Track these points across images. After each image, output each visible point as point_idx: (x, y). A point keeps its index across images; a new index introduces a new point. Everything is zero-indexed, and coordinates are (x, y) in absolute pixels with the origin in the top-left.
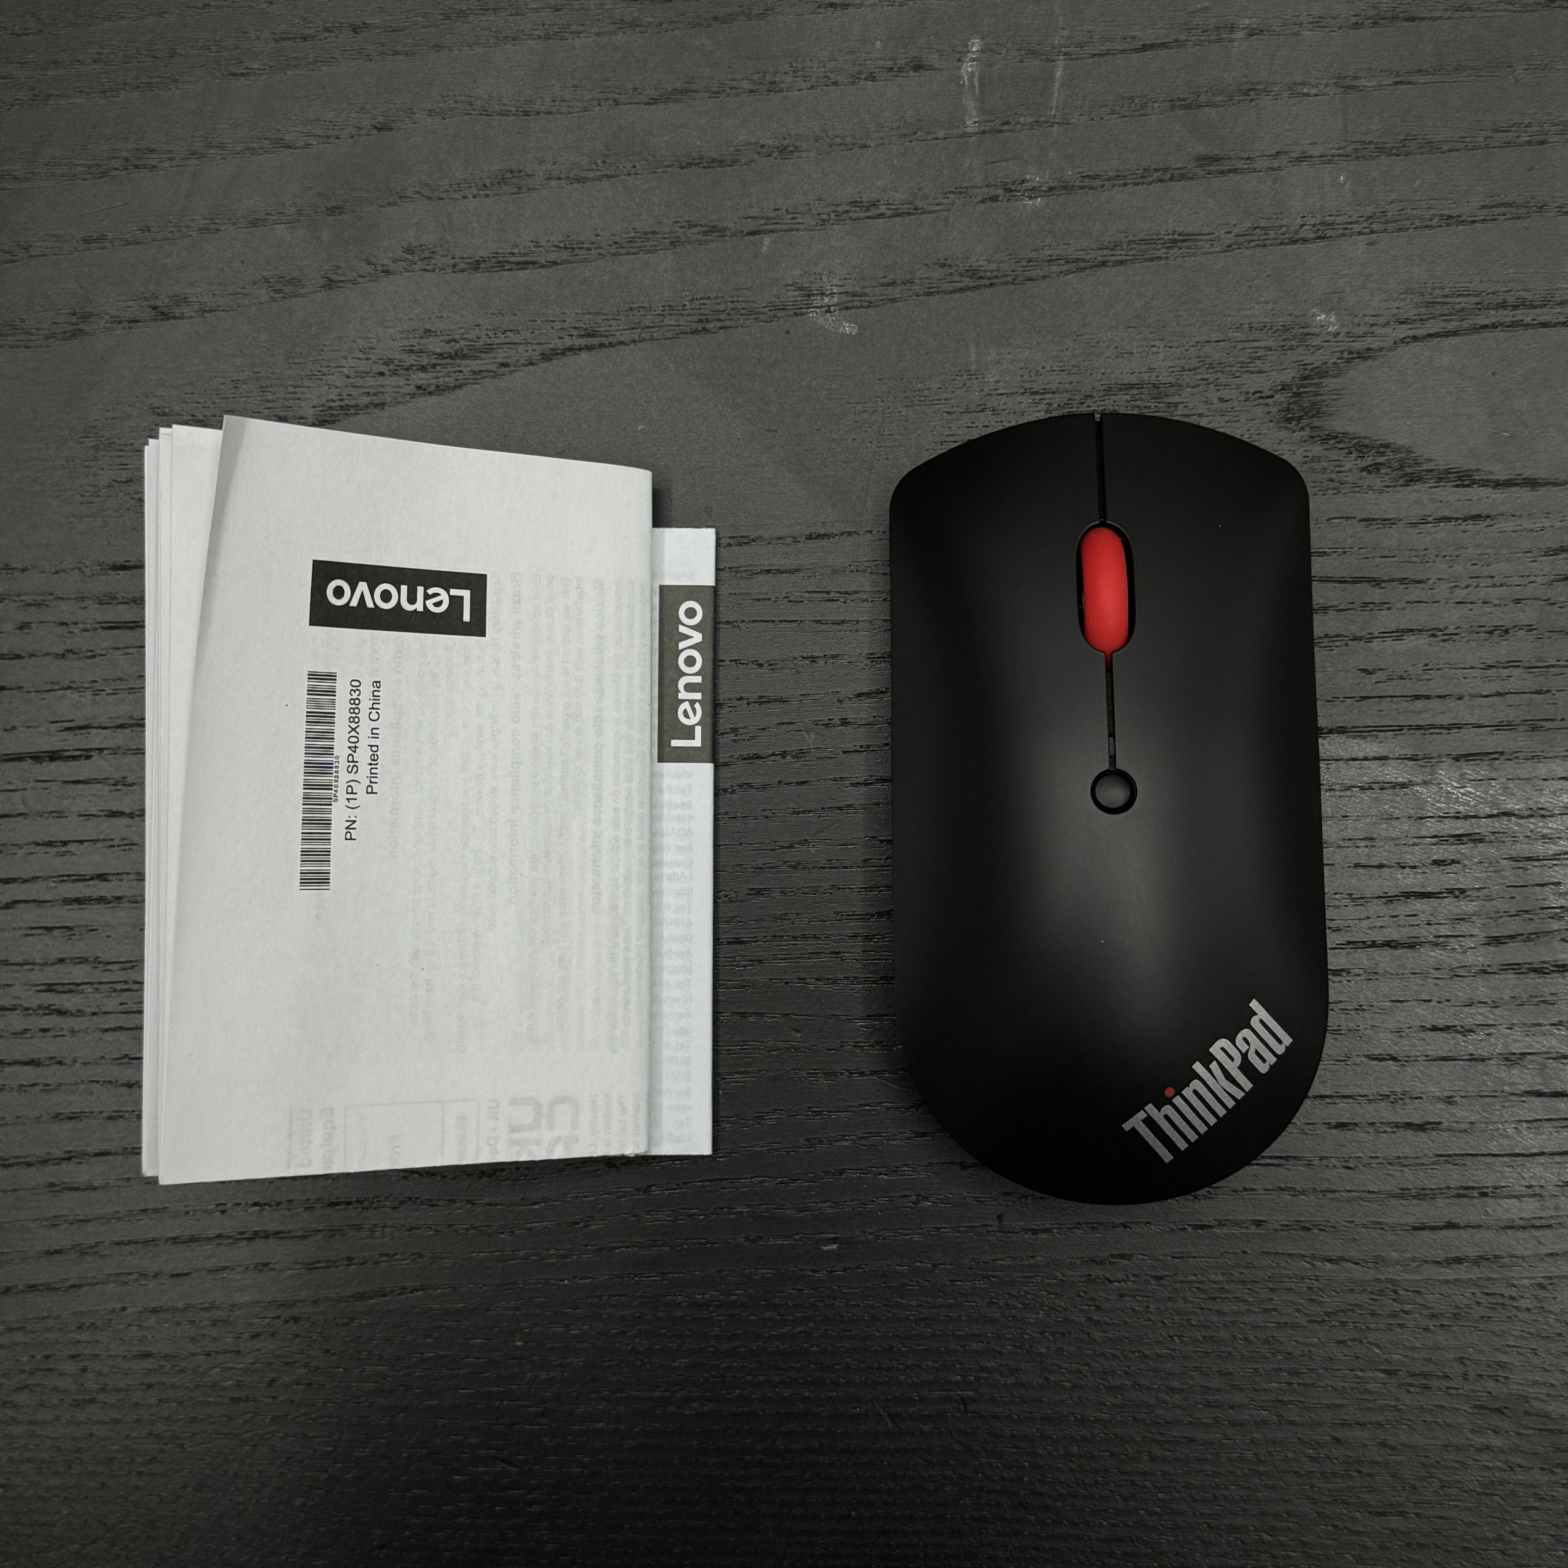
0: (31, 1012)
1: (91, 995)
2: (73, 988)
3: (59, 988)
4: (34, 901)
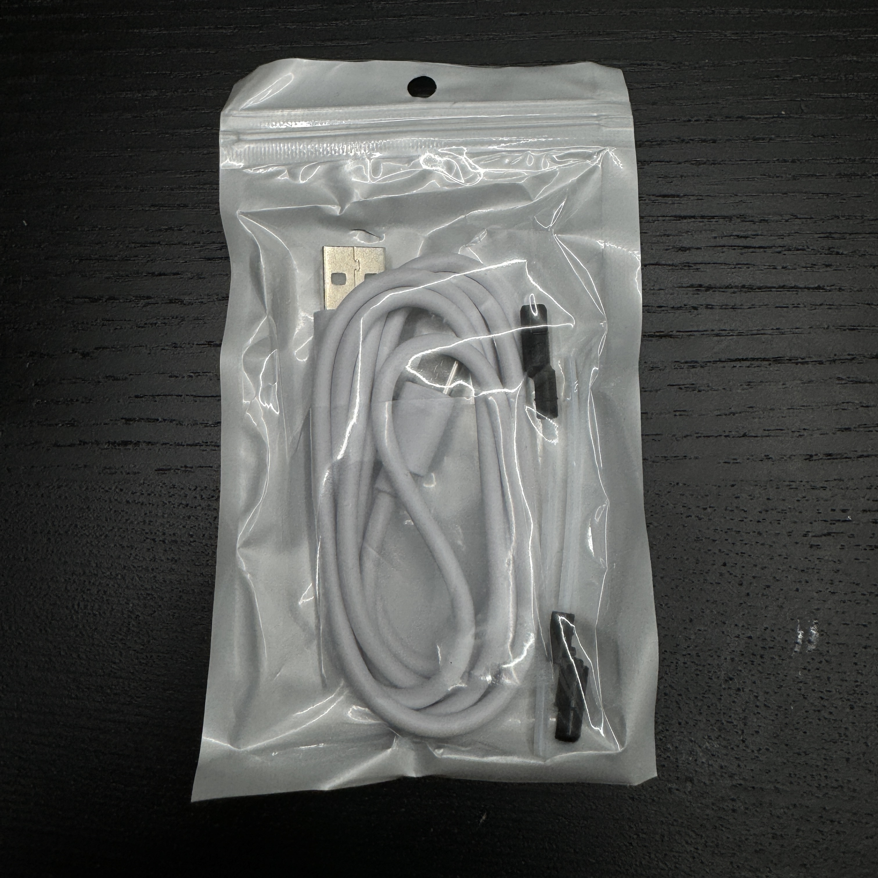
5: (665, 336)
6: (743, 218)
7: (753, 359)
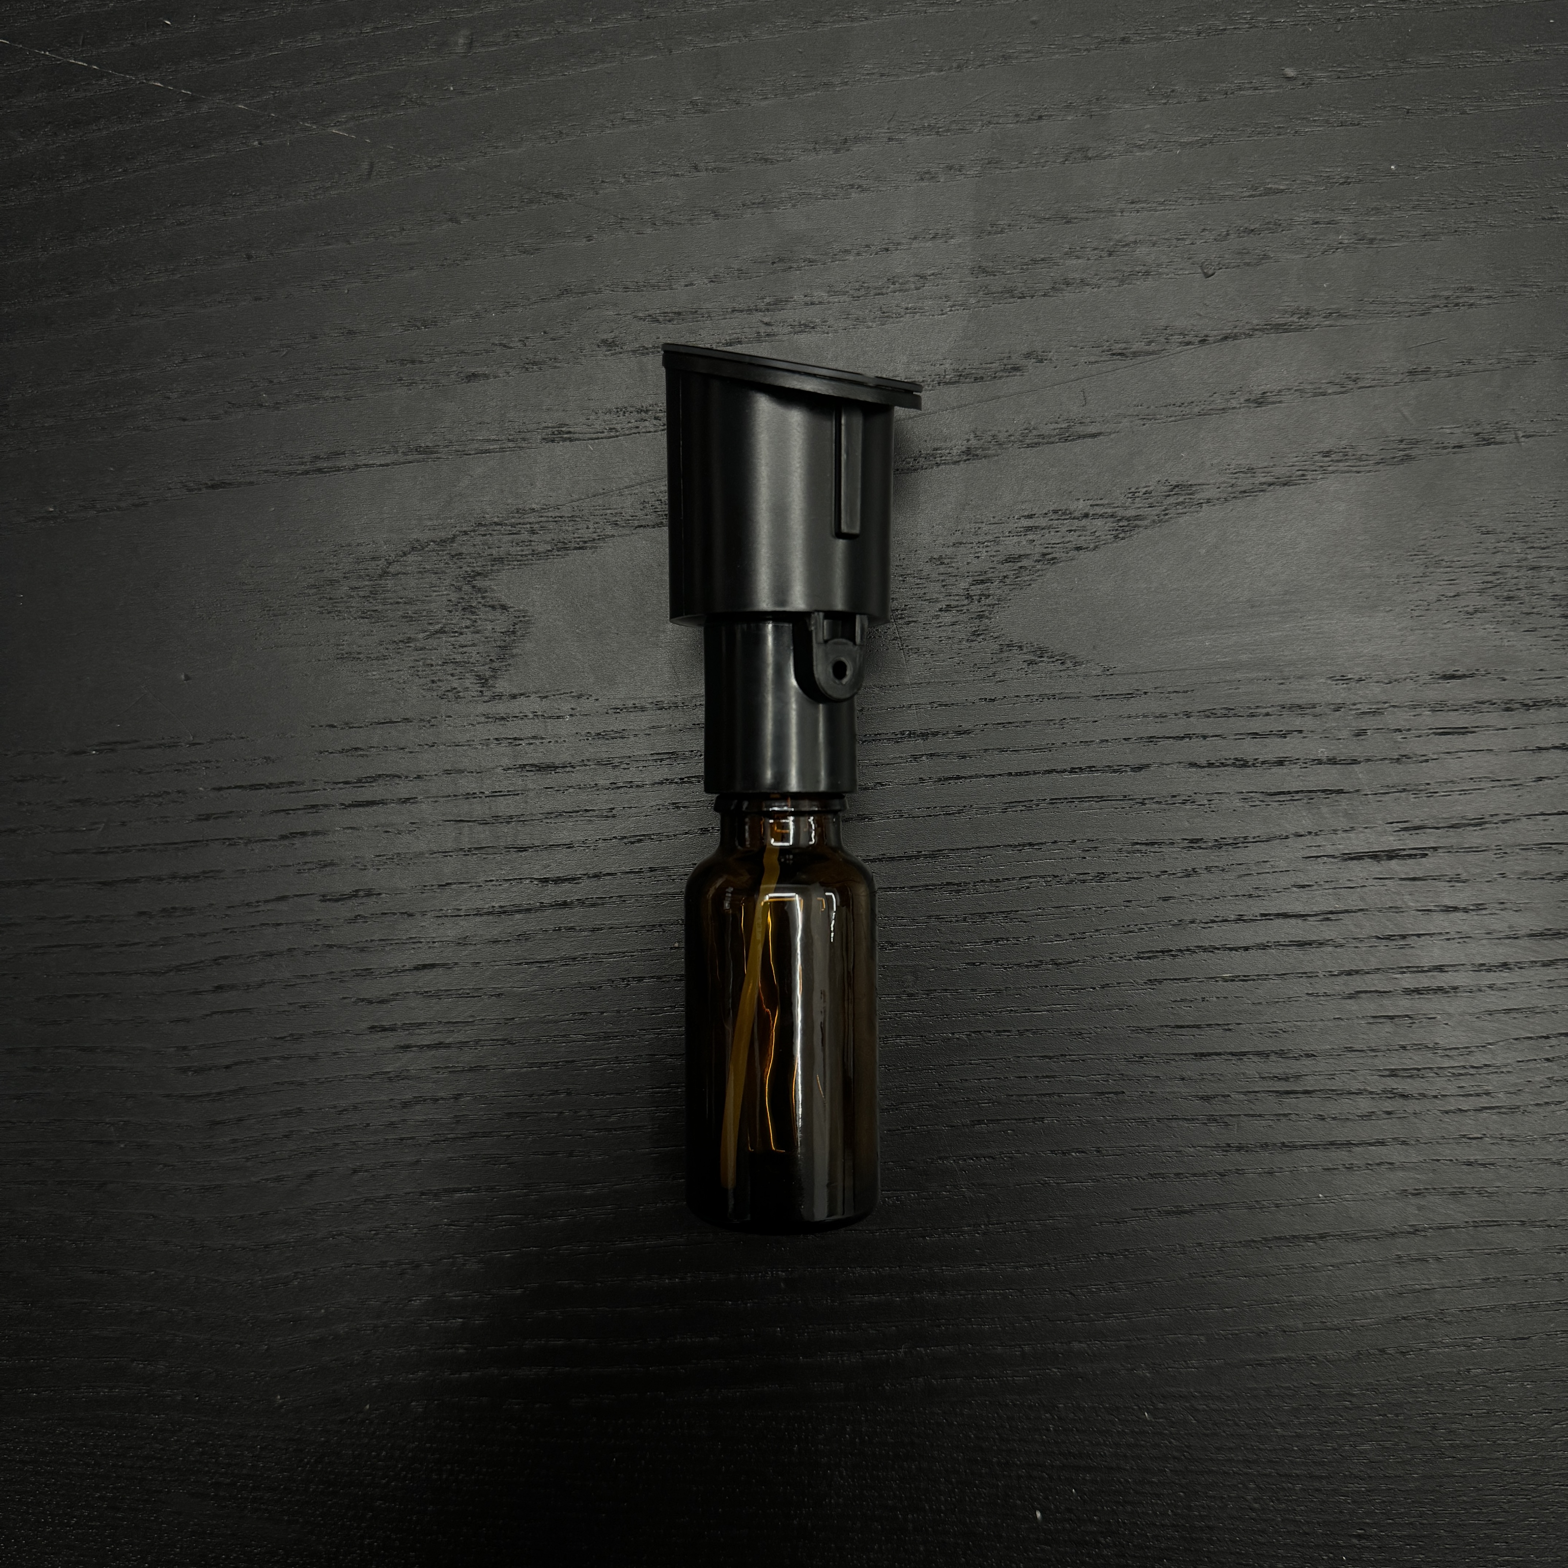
0: (1375, 1096)
1: (1430, 1079)
2: (1414, 1073)
3: (1401, 1073)
4: (1376, 991)
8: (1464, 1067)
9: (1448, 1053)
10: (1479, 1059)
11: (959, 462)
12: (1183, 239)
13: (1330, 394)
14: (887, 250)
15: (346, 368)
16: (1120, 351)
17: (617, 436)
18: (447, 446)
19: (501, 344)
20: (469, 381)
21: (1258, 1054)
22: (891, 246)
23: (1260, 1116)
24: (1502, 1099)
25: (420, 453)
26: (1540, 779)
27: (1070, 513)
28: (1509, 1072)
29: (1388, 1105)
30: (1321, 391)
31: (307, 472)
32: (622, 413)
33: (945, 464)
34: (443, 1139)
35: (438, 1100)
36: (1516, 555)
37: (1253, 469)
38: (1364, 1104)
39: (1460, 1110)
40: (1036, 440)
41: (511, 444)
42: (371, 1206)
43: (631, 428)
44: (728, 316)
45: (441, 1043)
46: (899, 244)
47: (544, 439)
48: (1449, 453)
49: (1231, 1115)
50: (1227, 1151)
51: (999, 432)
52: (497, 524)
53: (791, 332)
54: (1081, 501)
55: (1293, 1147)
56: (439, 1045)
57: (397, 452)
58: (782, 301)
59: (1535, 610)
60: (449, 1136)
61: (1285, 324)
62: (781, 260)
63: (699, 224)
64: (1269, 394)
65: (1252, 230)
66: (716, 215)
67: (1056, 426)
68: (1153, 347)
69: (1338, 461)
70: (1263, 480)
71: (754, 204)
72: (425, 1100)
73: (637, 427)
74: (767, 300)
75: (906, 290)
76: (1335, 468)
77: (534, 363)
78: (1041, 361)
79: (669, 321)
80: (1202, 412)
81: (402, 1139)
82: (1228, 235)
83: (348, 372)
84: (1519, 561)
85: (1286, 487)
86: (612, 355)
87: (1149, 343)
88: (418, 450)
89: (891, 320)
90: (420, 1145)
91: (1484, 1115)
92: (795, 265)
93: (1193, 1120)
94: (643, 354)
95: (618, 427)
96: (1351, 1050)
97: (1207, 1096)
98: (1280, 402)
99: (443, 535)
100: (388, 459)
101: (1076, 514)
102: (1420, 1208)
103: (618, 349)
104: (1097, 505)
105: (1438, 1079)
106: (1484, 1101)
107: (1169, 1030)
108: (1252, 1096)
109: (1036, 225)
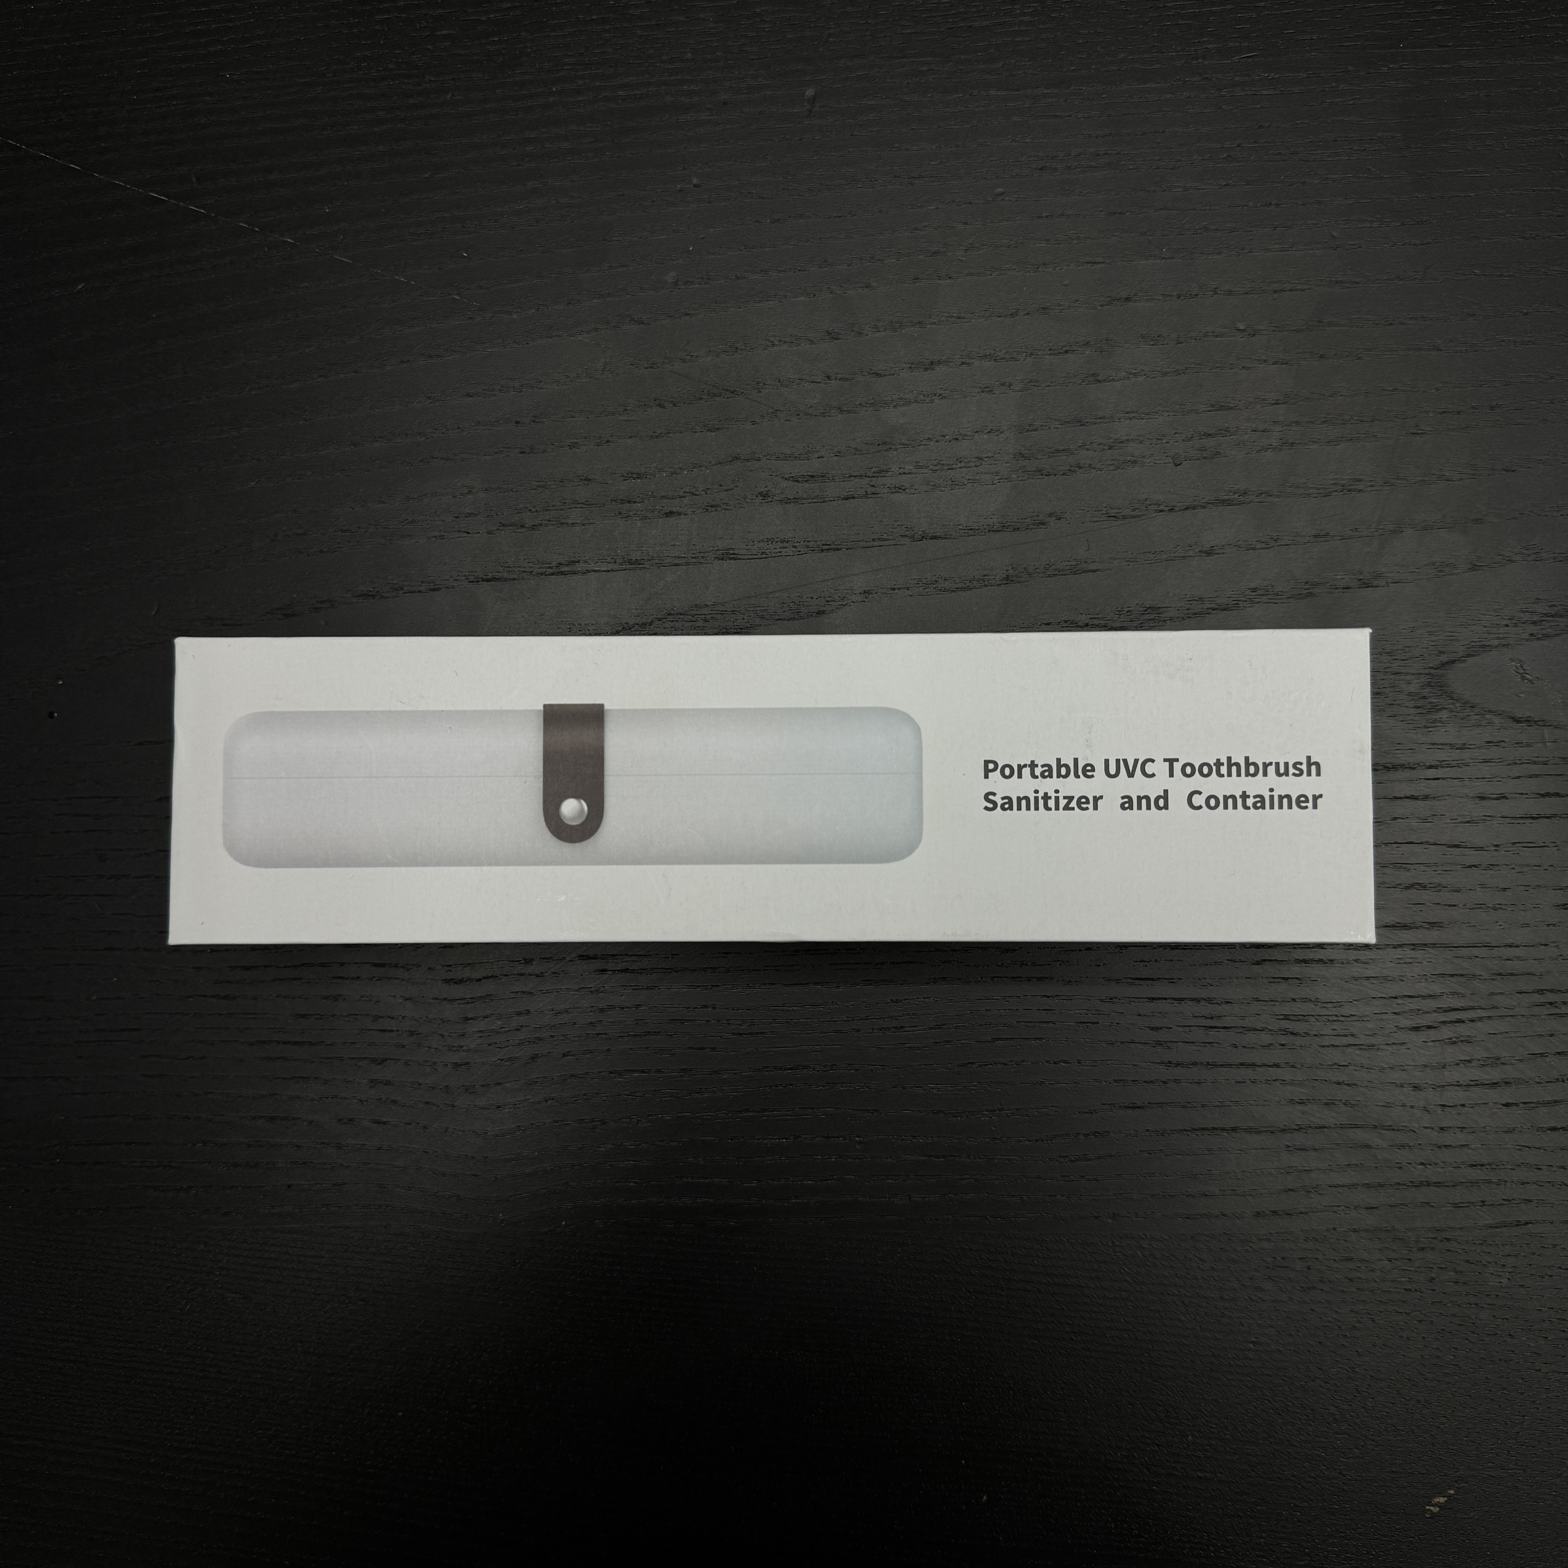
0: (1273, 1033)
1: (1312, 1023)
2: (1302, 1018)
3: (1292, 1018)
5: (1139, 1107)
6: (1209, 1000)
7: (1214, 1128)
8: (1336, 1016)
9: (1325, 1005)
10: (1346, 1010)
11: (1001, 584)
12: (1161, 439)
13: (1258, 549)
14: (957, 439)
15: (583, 503)
16: (1114, 515)
17: (767, 558)
18: (650, 560)
19: (690, 493)
20: (667, 517)
21: (1192, 1000)
22: (960, 438)
23: (1192, 1043)
24: (1362, 1040)
25: (631, 564)
26: (1395, 819)
27: (1076, 623)
28: (1368, 1020)
29: (1283, 1040)
30: (1252, 546)
31: (553, 574)
32: (770, 542)
33: (991, 586)
34: (626, 1035)
35: (623, 1008)
36: (1384, 664)
37: (1202, 598)
38: (1266, 1038)
39: (1333, 1045)
40: (1054, 573)
41: (694, 560)
42: (575, 1081)
43: (776, 553)
44: (846, 480)
45: (628, 969)
46: (965, 436)
47: (716, 558)
48: (1339, 592)
49: (1172, 1042)
50: (1168, 1066)
51: (1029, 566)
52: (681, 614)
53: (888, 492)
54: (1084, 615)
55: (1215, 1065)
56: (626, 970)
57: (615, 562)
58: (883, 471)
59: (1395, 702)
60: (630, 1033)
61: (1229, 500)
62: (884, 443)
63: (829, 416)
64: (1215, 548)
65: (1210, 434)
66: (842, 411)
67: (1069, 563)
68: (1137, 513)
69: (1261, 595)
70: (1209, 606)
71: (867, 404)
72: (615, 1008)
73: (781, 552)
74: (874, 470)
75: (970, 467)
76: (1260, 600)
77: (712, 506)
78: (1060, 519)
79: (806, 481)
80: (1169, 558)
81: (598, 1034)
82: (1192, 437)
83: (584, 506)
84: (1386, 668)
85: (1225, 612)
86: (766, 502)
87: (1134, 510)
88: (630, 562)
89: (958, 487)
90: (610, 1039)
91: (1349, 1050)
92: (894, 447)
93: (1145, 1043)
94: (787, 503)
95: (768, 551)
96: (1257, 1000)
97: (1156, 1028)
98: (1223, 553)
99: (644, 620)
100: (610, 567)
101: (1080, 624)
102: (1303, 1113)
103: (770, 499)
104: (1094, 618)
105: (1317, 1023)
106: (1350, 1040)
107: (1131, 981)
108: (1187, 1029)
109: (1060, 426)
